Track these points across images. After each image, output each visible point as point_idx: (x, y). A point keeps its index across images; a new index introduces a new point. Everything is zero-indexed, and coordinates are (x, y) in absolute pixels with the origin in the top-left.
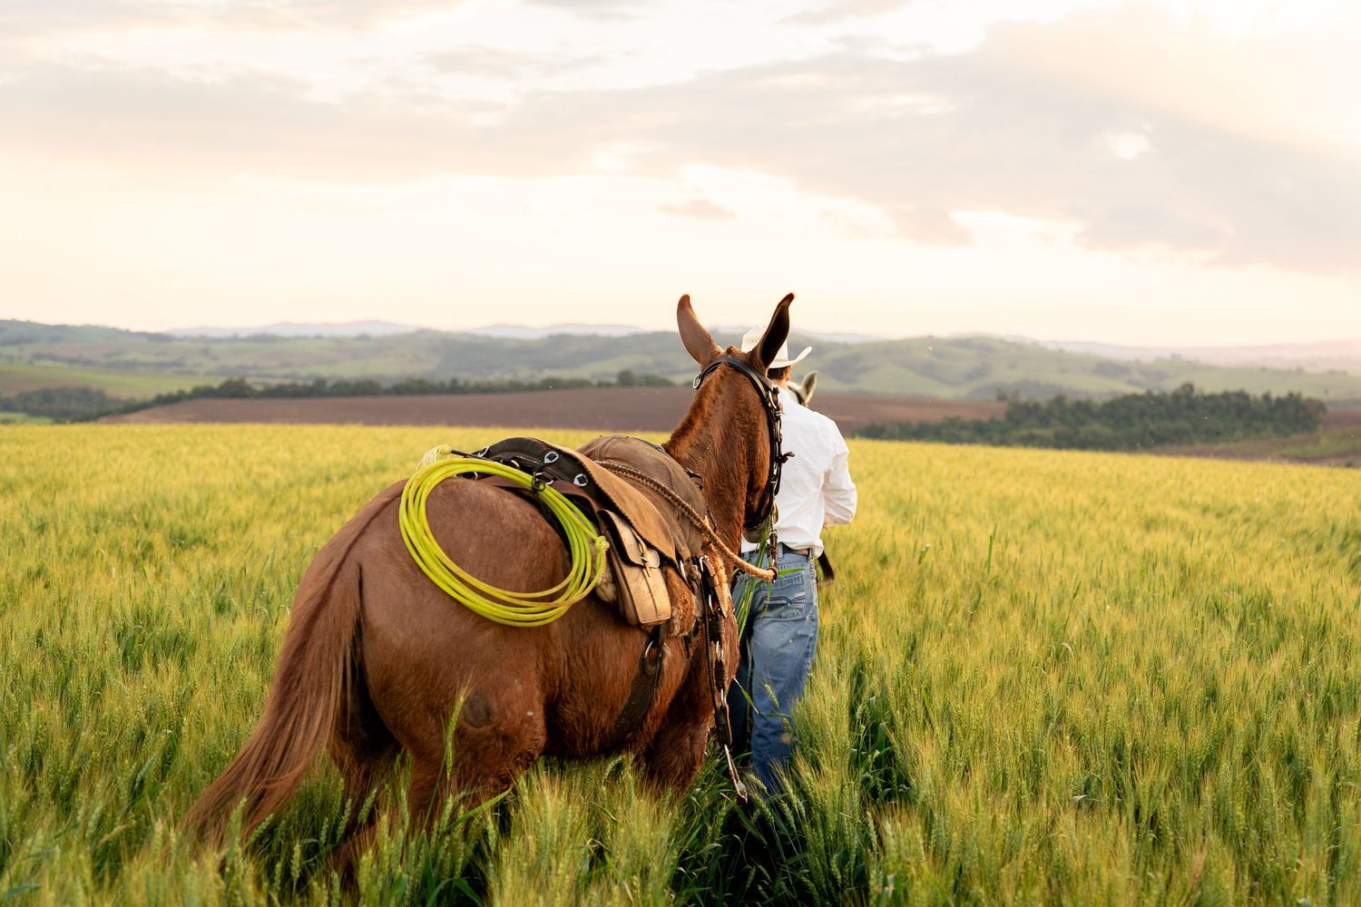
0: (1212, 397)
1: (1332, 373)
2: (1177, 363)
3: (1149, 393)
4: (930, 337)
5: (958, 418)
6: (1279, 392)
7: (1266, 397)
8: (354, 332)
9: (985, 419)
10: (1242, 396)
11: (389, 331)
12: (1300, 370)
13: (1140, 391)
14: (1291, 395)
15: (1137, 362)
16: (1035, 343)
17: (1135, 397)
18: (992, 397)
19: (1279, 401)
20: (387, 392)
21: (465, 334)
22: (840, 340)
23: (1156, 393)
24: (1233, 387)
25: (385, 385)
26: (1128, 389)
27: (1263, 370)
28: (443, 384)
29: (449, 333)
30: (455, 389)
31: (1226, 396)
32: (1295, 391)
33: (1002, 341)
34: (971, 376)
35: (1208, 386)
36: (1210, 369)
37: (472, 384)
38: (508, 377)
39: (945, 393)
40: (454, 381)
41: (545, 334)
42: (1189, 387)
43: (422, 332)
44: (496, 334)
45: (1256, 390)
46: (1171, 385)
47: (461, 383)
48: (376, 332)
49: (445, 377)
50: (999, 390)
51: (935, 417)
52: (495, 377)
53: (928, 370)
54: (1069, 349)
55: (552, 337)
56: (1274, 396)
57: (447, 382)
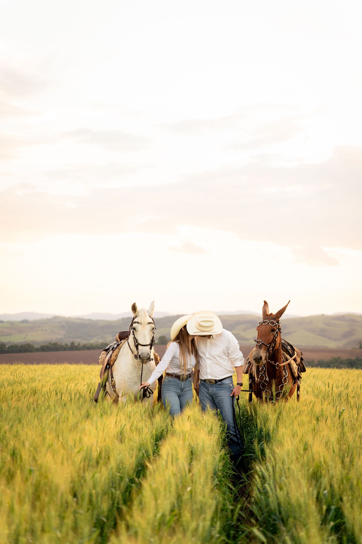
4: (323, 315)
5: (339, 358)
8: (20, 319)
9: (354, 358)
11: (38, 318)
18: (357, 347)
20: (37, 350)
21: (79, 319)
25: (36, 346)
28: (66, 345)
29: (69, 317)
30: (73, 347)
34: (345, 335)
37: (82, 345)
38: (101, 341)
39: (332, 345)
40: (73, 343)
41: (120, 318)
43: (56, 317)
44: (94, 318)
47: (76, 344)
48: (31, 318)
49: (68, 341)
50: (360, 343)
51: (327, 357)
52: (93, 341)
53: (322, 333)
55: (123, 319)
57: (69, 344)
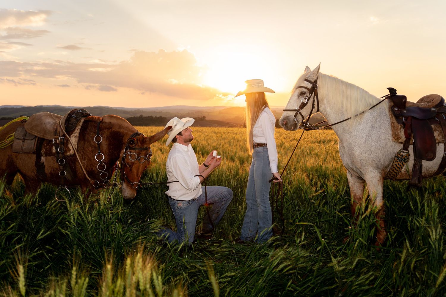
0: (146, 117)
1: (167, 112)
2: (138, 111)
3: (134, 117)
6: (158, 116)
7: (156, 117)
10: (151, 117)
12: (161, 112)
13: (133, 117)
14: (160, 116)
15: (131, 111)
16: (111, 108)
17: (132, 117)
19: (158, 117)
22: (71, 108)
23: (135, 117)
24: (150, 115)
26: (130, 116)
27: (155, 112)
31: (149, 117)
32: (161, 115)
33: (104, 107)
35: (145, 115)
36: (145, 112)
42: (142, 115)
45: (154, 116)
46: (138, 115)
54: (118, 109)
56: (157, 117)
